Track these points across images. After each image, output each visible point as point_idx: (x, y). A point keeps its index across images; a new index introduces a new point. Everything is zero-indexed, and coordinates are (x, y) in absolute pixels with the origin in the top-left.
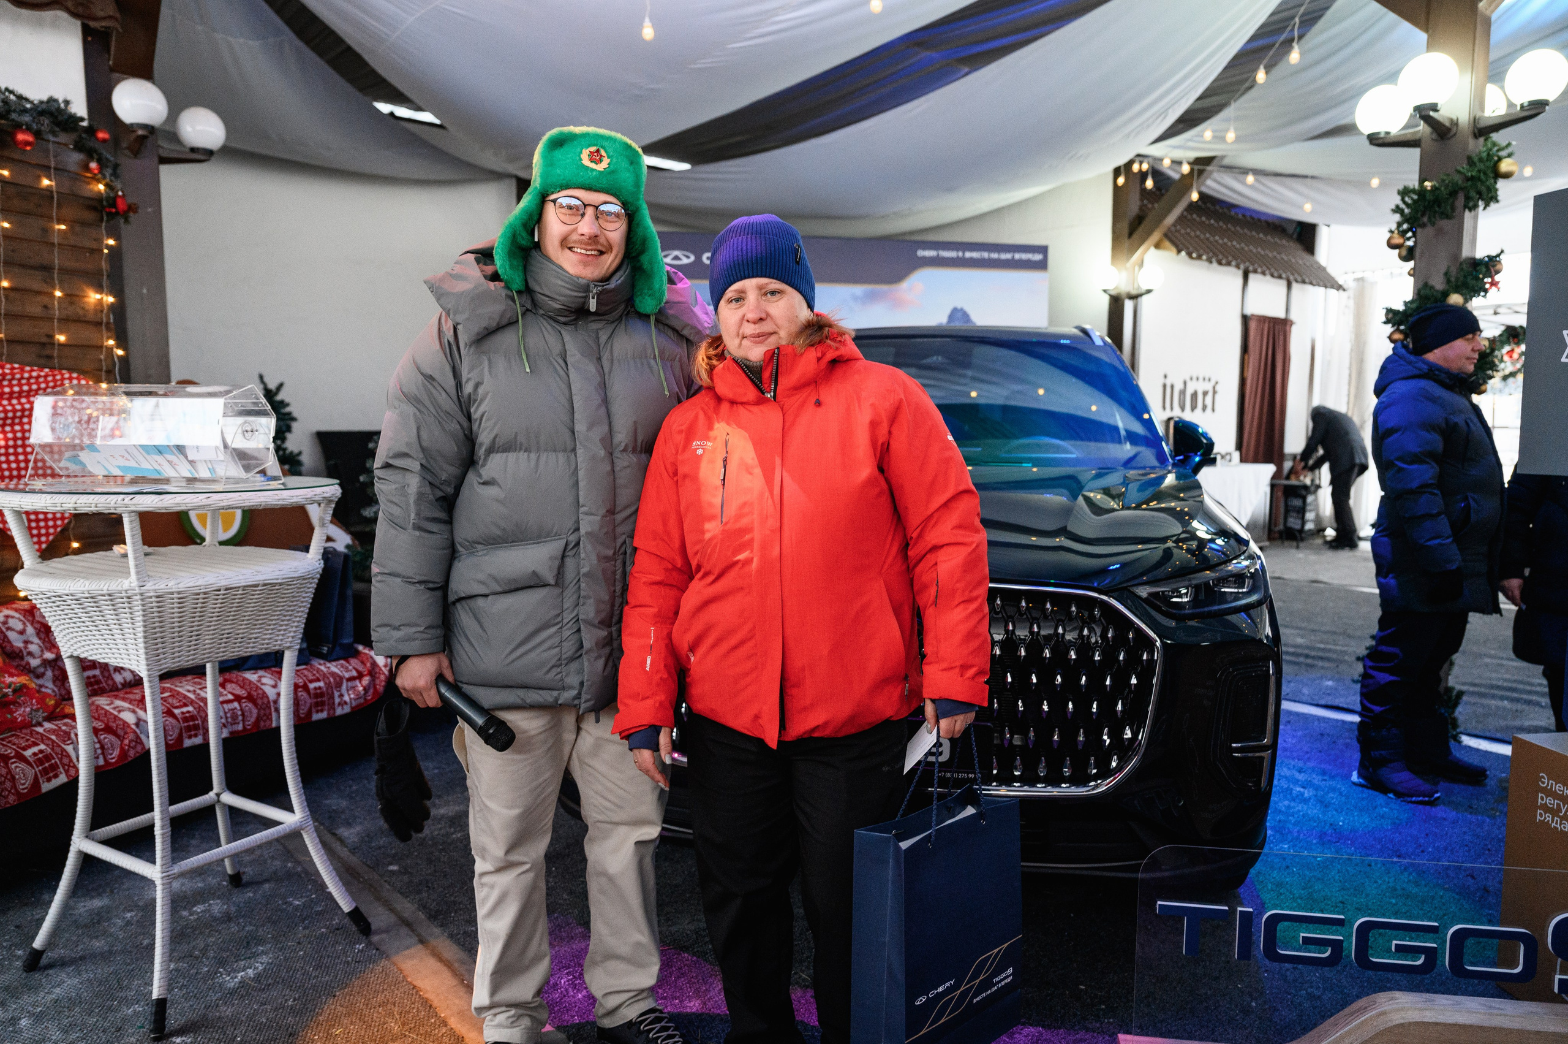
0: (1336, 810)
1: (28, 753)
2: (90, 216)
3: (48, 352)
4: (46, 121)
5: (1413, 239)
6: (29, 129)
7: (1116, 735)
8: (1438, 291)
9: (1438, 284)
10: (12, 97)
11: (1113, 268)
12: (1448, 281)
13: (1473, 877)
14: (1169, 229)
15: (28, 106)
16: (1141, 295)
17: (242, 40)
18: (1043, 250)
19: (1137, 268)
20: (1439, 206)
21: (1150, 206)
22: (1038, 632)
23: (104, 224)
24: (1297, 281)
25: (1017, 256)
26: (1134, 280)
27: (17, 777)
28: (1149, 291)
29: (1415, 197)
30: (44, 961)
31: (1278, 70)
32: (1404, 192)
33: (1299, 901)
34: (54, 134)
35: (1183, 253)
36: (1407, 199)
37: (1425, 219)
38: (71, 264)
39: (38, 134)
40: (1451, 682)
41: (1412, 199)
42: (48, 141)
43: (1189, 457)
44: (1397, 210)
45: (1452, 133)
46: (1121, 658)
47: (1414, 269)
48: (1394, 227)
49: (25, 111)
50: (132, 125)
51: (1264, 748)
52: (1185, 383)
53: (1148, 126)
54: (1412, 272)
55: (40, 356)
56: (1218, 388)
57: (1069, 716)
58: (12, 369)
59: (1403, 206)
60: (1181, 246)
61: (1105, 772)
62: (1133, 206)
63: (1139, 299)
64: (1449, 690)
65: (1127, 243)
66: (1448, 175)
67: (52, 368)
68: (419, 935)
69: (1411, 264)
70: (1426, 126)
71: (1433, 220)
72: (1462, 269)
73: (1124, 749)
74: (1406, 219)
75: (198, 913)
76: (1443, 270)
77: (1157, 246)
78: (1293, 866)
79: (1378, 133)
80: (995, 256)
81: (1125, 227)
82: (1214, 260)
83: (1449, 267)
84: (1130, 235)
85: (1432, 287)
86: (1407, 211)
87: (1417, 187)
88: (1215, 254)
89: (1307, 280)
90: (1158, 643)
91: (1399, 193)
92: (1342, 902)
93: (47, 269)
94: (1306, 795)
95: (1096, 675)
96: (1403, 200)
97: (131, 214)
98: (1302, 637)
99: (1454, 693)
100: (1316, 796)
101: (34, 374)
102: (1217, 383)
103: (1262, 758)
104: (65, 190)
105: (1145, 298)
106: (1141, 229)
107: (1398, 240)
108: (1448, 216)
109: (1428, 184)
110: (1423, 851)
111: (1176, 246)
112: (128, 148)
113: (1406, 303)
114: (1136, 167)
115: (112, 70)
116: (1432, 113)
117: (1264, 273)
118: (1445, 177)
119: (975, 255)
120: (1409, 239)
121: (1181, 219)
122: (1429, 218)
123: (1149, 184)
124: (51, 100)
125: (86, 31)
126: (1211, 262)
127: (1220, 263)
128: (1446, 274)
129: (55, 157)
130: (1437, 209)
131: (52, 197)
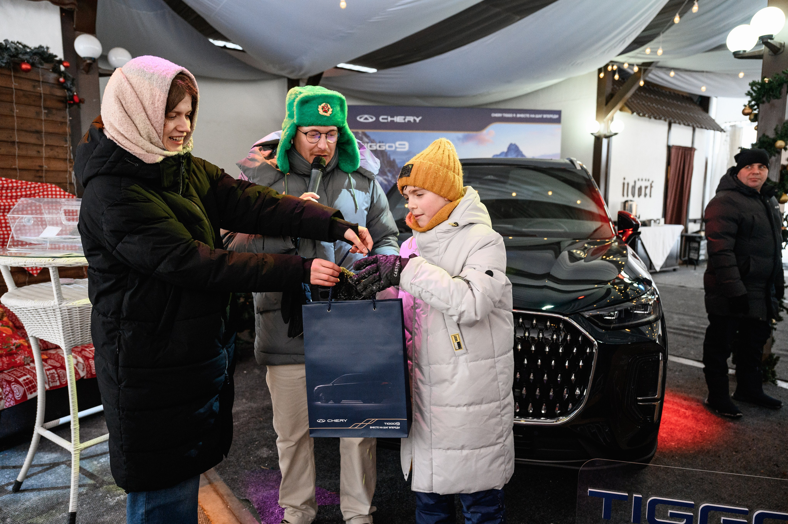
0: (703, 423)
1: (21, 380)
2: (61, 105)
3: (40, 174)
4: (37, 58)
5: (757, 110)
6: (28, 62)
7: (572, 392)
8: (770, 139)
9: (771, 134)
10: (20, 46)
11: (597, 122)
12: (777, 133)
13: (778, 466)
14: (628, 101)
15: (28, 50)
16: (611, 136)
17: (144, 12)
18: (559, 113)
19: (610, 122)
20: (773, 92)
21: (618, 88)
22: (528, 336)
23: (67, 110)
24: (698, 127)
25: (545, 116)
26: (608, 127)
27: (15, 392)
28: (616, 134)
29: (759, 87)
30: (23, 487)
31: (686, 16)
32: (753, 84)
33: (678, 477)
34: (42, 64)
35: (635, 114)
36: (754, 88)
37: (764, 99)
38: (51, 130)
39: (33, 65)
40: (774, 350)
41: (757, 88)
42: (39, 68)
43: (626, 231)
44: (749, 94)
45: (781, 51)
46: (574, 351)
47: (757, 126)
48: (747, 103)
49: (26, 53)
50: (84, 58)
51: (656, 400)
52: (635, 182)
53: (615, 47)
54: (756, 128)
55: (36, 177)
56: (653, 185)
57: (545, 382)
58: (22, 183)
59: (752, 92)
60: (634, 109)
61: (565, 413)
62: (608, 89)
63: (611, 138)
64: (771, 355)
65: (605, 108)
66: (778, 75)
67: (42, 183)
68: (209, 479)
69: (756, 124)
70: (766, 48)
71: (769, 99)
72: (785, 127)
73: (576, 401)
74: (753, 100)
75: (102, 463)
76: (774, 127)
77: (621, 110)
78: (676, 456)
79: (740, 51)
80: (533, 116)
81: (604, 99)
82: (652, 116)
83: (777, 125)
84: (607, 104)
85: (767, 137)
86: (754, 94)
87: (760, 81)
88: (653, 114)
89: (704, 127)
90: (596, 343)
91: (750, 84)
92: (702, 479)
93: (38, 132)
94: (687, 414)
95: (560, 360)
96: (752, 88)
97: (81, 104)
98: (693, 321)
99: (775, 357)
100: (692, 415)
101: (33, 186)
102: (653, 182)
103: (655, 405)
104: (48, 92)
105: (614, 138)
106: (613, 100)
107: (748, 111)
108: (778, 98)
109: (766, 80)
110: (750, 450)
111: (631, 109)
112: (83, 69)
113: (753, 145)
114: (610, 68)
115: (75, 30)
116: (769, 41)
117: (680, 123)
118: (776, 76)
119: (522, 116)
120: (755, 110)
121: (634, 95)
122: (767, 98)
123: (617, 77)
124: (41, 47)
125: (62, 11)
126: (650, 118)
127: (655, 118)
128: (775, 129)
129: (42, 76)
130: (771, 93)
131: (41, 97)
